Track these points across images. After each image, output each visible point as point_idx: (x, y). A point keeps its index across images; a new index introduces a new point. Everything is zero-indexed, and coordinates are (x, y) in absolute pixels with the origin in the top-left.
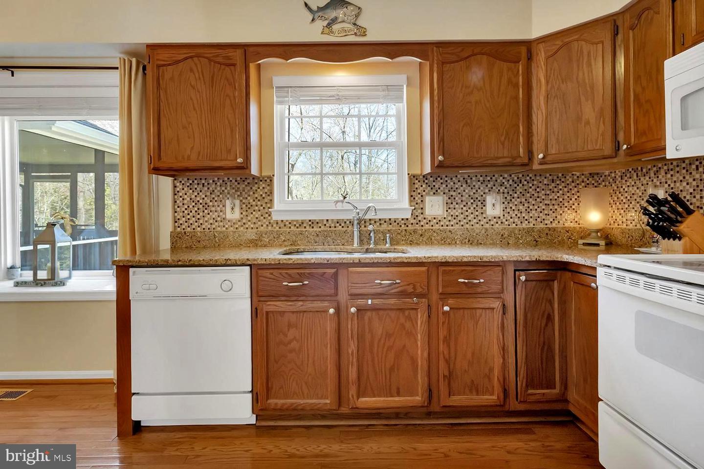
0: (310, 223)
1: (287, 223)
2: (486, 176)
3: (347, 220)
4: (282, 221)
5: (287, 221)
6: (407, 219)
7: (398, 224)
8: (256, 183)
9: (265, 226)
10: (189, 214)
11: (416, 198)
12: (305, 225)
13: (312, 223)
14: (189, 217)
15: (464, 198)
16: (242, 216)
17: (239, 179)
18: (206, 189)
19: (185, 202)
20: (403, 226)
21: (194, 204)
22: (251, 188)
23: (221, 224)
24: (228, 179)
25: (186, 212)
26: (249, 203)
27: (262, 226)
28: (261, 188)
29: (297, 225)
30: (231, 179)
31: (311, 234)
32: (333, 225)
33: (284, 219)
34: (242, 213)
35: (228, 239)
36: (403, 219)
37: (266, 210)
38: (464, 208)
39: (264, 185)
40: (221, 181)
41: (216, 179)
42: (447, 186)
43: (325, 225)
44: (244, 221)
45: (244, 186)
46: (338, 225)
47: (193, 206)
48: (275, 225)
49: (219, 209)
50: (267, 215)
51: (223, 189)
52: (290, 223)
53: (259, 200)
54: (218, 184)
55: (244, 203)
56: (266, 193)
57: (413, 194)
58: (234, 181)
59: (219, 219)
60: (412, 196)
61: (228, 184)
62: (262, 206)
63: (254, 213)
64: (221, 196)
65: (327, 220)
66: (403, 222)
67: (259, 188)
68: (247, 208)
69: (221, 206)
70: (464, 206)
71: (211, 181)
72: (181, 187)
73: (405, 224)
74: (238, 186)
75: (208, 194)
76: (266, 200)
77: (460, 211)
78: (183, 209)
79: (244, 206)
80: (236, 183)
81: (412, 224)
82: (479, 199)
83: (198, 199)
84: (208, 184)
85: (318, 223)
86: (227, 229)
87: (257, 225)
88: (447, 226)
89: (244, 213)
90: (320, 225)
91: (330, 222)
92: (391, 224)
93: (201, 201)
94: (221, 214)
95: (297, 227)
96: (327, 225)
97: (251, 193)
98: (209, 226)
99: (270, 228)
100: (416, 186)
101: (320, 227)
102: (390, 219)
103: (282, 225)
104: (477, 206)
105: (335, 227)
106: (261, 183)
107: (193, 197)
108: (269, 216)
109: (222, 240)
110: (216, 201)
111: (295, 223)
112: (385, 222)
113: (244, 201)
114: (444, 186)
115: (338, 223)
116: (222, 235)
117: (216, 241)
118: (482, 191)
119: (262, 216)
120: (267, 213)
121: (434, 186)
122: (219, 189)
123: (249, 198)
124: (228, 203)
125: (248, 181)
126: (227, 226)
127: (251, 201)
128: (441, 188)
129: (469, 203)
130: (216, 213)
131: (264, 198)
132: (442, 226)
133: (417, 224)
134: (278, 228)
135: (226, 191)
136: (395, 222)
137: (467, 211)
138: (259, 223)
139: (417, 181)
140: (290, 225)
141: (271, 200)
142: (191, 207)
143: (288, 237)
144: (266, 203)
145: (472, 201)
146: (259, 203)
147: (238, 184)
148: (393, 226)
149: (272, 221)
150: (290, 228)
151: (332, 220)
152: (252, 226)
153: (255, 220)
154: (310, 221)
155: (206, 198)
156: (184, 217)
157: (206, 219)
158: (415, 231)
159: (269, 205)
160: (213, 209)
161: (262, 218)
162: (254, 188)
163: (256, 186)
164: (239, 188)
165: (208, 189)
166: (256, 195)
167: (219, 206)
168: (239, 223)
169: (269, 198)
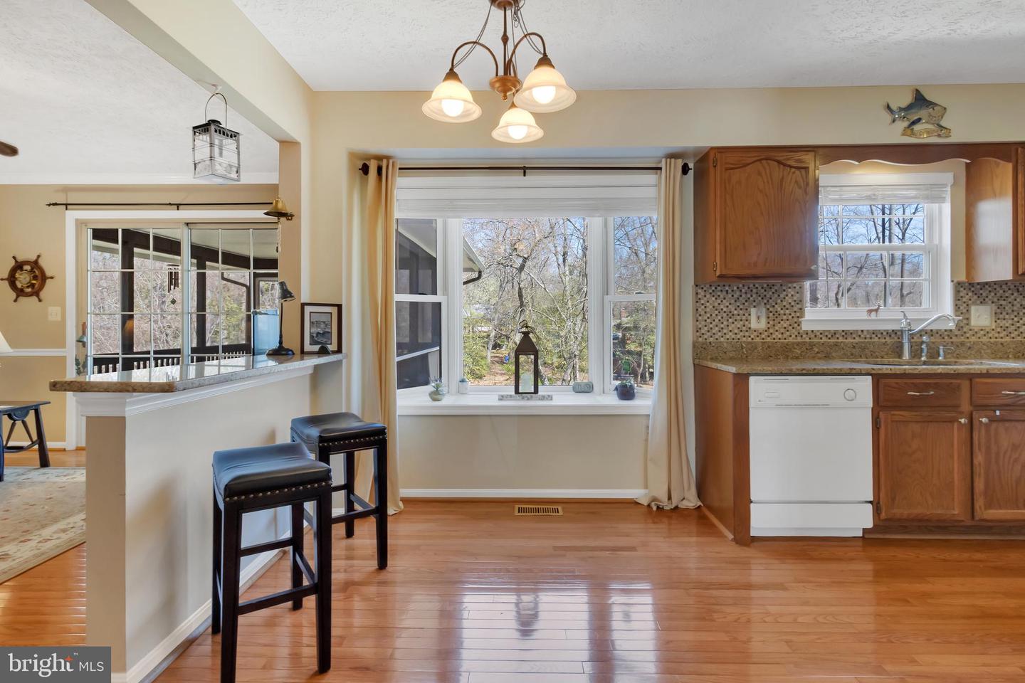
0: (843, 334)
1: (818, 334)
3: (885, 331)
4: (812, 331)
5: (818, 331)
6: (951, 330)
7: (941, 335)
8: (784, 290)
9: (793, 336)
10: (711, 323)
11: (961, 308)
12: (837, 336)
13: (846, 334)
14: (711, 326)
15: (1015, 308)
16: (769, 326)
17: (765, 286)
18: (730, 296)
19: (708, 310)
20: (946, 338)
21: (717, 312)
22: (779, 296)
23: (747, 334)
24: (754, 285)
25: (708, 321)
26: (776, 312)
27: (791, 336)
28: (790, 295)
29: (830, 336)
30: (757, 286)
31: (846, 346)
32: (868, 336)
33: (815, 329)
34: (769, 323)
35: (756, 351)
36: (946, 331)
37: (795, 320)
38: (1015, 319)
39: (792, 293)
40: (746, 288)
41: (741, 286)
42: (995, 294)
43: (860, 336)
44: (771, 331)
45: (771, 293)
46: (874, 336)
47: (717, 315)
48: (804, 336)
49: (744, 318)
50: (796, 325)
51: (749, 296)
52: (821, 334)
53: (787, 309)
54: (743, 291)
55: (771, 312)
56: (795, 301)
57: (958, 302)
58: (760, 288)
59: (744, 328)
60: (956, 305)
61: (755, 291)
62: (790, 314)
63: (782, 322)
64: (746, 304)
65: (862, 331)
66: (946, 333)
67: (787, 295)
68: (774, 316)
69: (746, 315)
70: (1015, 316)
71: (735, 288)
72: (703, 294)
73: (948, 336)
74: (765, 293)
75: (733, 301)
76: (795, 309)
77: (1010, 322)
78: (706, 318)
79: (771, 315)
80: (763, 290)
81: (956, 336)
83: (722, 307)
84: (733, 291)
85: (851, 333)
86: (752, 339)
87: (785, 336)
88: (996, 338)
89: (771, 323)
90: (854, 336)
91: (865, 333)
92: (932, 335)
93: (725, 309)
94: (747, 323)
95: (829, 338)
96: (862, 336)
97: (779, 301)
98: (733, 336)
99: (799, 338)
100: (962, 294)
101: (854, 338)
102: (932, 330)
103: (813, 336)
105: (871, 338)
106: (790, 290)
107: (716, 304)
108: (799, 325)
109: (749, 352)
110: (741, 309)
111: (827, 334)
112: (926, 333)
113: (771, 309)
114: (993, 294)
115: (873, 333)
116: (750, 346)
117: (743, 353)
119: (790, 325)
120: (796, 322)
121: (981, 294)
122: (744, 296)
123: (776, 306)
124: (753, 311)
125: (776, 288)
126: (752, 336)
127: (779, 309)
128: (989, 297)
129: (1021, 314)
130: (741, 323)
131: (792, 306)
132: (990, 338)
133: (962, 335)
134: (808, 339)
135: (751, 298)
136: (937, 333)
137: (1018, 322)
138: (788, 333)
139: (962, 289)
140: (821, 336)
141: (801, 309)
142: (714, 315)
143: (822, 349)
144: (795, 312)
146: (787, 312)
147: (765, 291)
148: (935, 338)
149: (801, 332)
150: (821, 338)
151: (868, 331)
152: (779, 336)
153: (782, 330)
154: (843, 331)
155: (730, 306)
156: (706, 326)
157: (730, 329)
158: (962, 344)
159: (798, 314)
160: (739, 318)
161: (791, 328)
162: (782, 296)
163: (785, 293)
164: (765, 296)
165: (733, 296)
166: (784, 303)
167: (744, 315)
168: (766, 334)
169: (799, 306)
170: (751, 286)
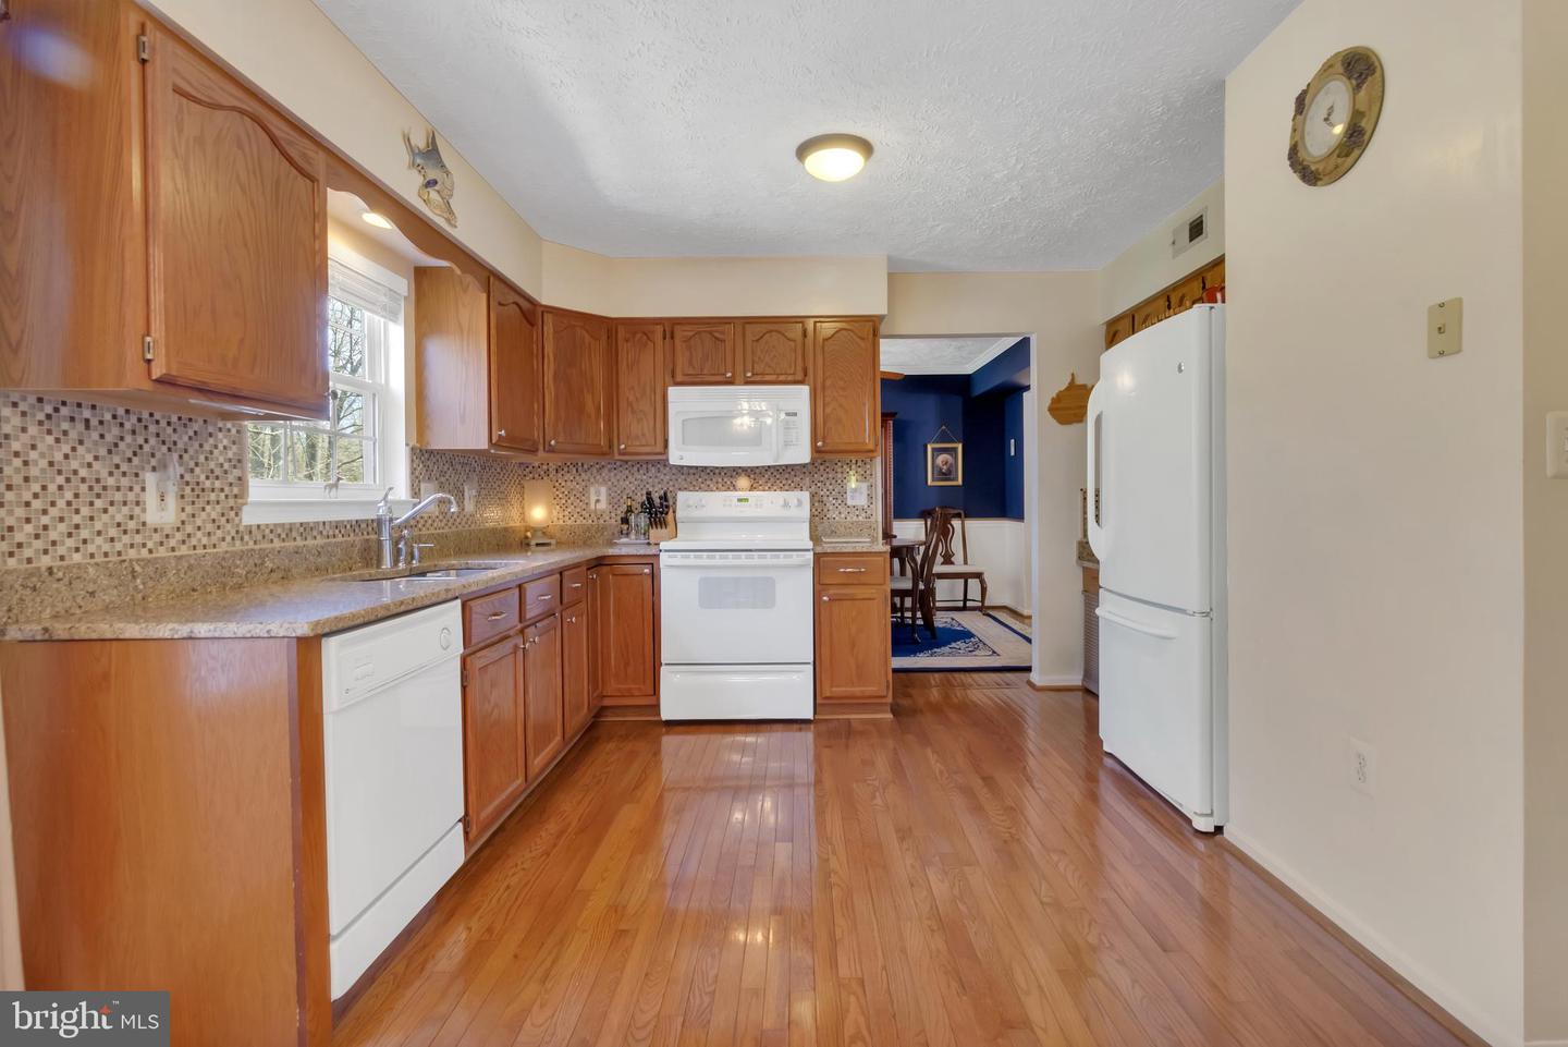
0: (301, 529)
1: (267, 531)
3: (348, 521)
4: (259, 526)
5: (267, 525)
8: (211, 435)
9: (228, 539)
11: (415, 485)
12: (294, 534)
13: (304, 529)
15: (451, 487)
16: (183, 516)
17: (174, 419)
18: (95, 436)
21: (60, 479)
22: (201, 446)
23: (138, 539)
24: (151, 415)
26: (197, 483)
27: (224, 539)
28: (221, 447)
29: (283, 536)
30: (157, 416)
31: (307, 552)
32: (331, 532)
33: (264, 521)
34: (183, 510)
35: (164, 580)
37: (231, 502)
39: (225, 442)
40: (134, 419)
41: (121, 412)
42: (438, 466)
43: (321, 532)
44: (189, 529)
45: (186, 438)
46: (337, 531)
47: (60, 487)
48: (246, 538)
49: (131, 497)
50: (232, 514)
51: (140, 440)
52: (272, 531)
53: (217, 478)
54: (128, 426)
55: (187, 483)
56: (230, 460)
57: (413, 477)
58: (163, 423)
59: (132, 525)
60: (411, 481)
61: (153, 428)
62: (222, 490)
63: (208, 508)
64: (136, 460)
65: (324, 523)
67: (216, 447)
68: (192, 492)
69: (137, 488)
71: (108, 417)
74: (175, 437)
75: (103, 452)
76: (231, 478)
79: (188, 490)
80: (169, 430)
82: (461, 489)
83: (74, 464)
84: (101, 422)
85: (312, 529)
86: (150, 551)
87: (214, 539)
88: (440, 528)
89: (189, 509)
90: (315, 533)
91: (327, 527)
93: (82, 472)
94: (137, 510)
95: (284, 540)
96: (324, 532)
97: (202, 459)
98: (106, 547)
99: (238, 543)
100: (415, 465)
101: (315, 538)
103: (259, 536)
105: (334, 536)
106: (220, 435)
107: (58, 456)
108: (237, 514)
109: (151, 584)
110: (124, 474)
111: (279, 531)
113: (187, 476)
115: (337, 527)
116: (151, 570)
117: (136, 588)
118: (462, 477)
119: (223, 515)
120: (232, 508)
121: (429, 467)
122: (129, 439)
123: (197, 470)
124: (150, 478)
125: (196, 427)
126: (150, 545)
127: (203, 477)
128: (434, 471)
130: (125, 510)
131: (226, 472)
133: (416, 525)
134: (251, 543)
135: (147, 448)
138: (219, 532)
139: (415, 458)
140: (271, 536)
144: (231, 484)
145: (456, 491)
146: (218, 484)
147: (175, 430)
149: (241, 529)
150: (272, 541)
151: (330, 522)
152: (205, 541)
153: (209, 527)
154: (301, 524)
155: (97, 465)
157: (98, 526)
159: (236, 490)
160: (118, 497)
161: (223, 520)
162: (207, 447)
163: (211, 441)
164: (175, 443)
165: (102, 436)
166: (212, 465)
167: (131, 489)
168: (179, 536)
169: (236, 473)
170: (145, 415)
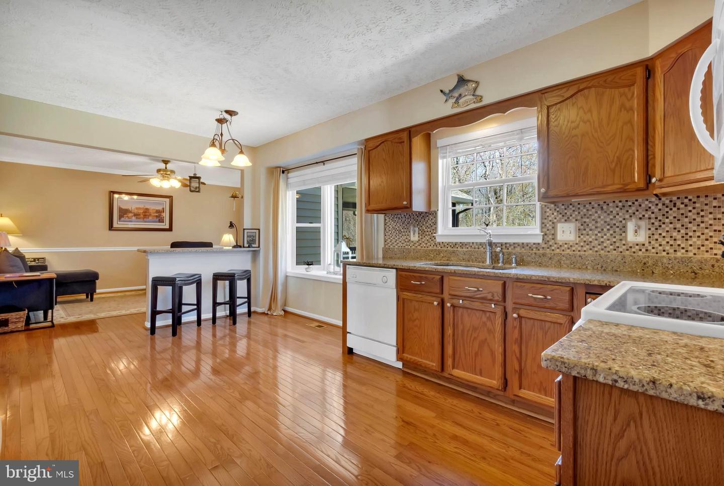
0: (461, 245)
1: (446, 244)
2: (627, 201)
4: (443, 243)
5: (446, 242)
6: (539, 244)
7: (530, 247)
8: (427, 216)
9: (432, 245)
11: (548, 225)
12: (457, 246)
13: (462, 245)
14: (391, 238)
15: (599, 225)
16: (419, 239)
17: (418, 214)
18: (400, 220)
19: (390, 229)
20: (534, 249)
21: (394, 230)
22: (424, 219)
23: (408, 243)
26: (423, 230)
29: (452, 246)
30: (413, 214)
31: (460, 253)
32: (477, 247)
33: (444, 241)
34: (419, 237)
36: (534, 244)
37: (433, 235)
38: (599, 235)
39: (432, 218)
40: (408, 215)
41: (406, 214)
42: (579, 213)
43: (471, 246)
44: (420, 242)
45: (421, 218)
46: (480, 247)
48: (438, 246)
49: (406, 234)
50: (433, 238)
51: (409, 220)
52: (448, 244)
53: (429, 228)
54: (407, 217)
56: (433, 223)
57: (545, 221)
58: (415, 215)
59: (407, 240)
60: (543, 223)
61: (412, 217)
62: (430, 232)
63: (426, 236)
64: (407, 226)
65: (473, 243)
66: (534, 246)
67: (429, 219)
68: (422, 233)
69: (408, 232)
70: (599, 232)
71: (403, 216)
72: (388, 220)
73: (537, 248)
75: (401, 224)
76: (433, 228)
77: (593, 237)
78: (389, 234)
79: (420, 231)
80: (416, 217)
81: (543, 248)
82: (617, 225)
83: (396, 227)
84: (401, 218)
85: (466, 245)
86: (411, 247)
87: (427, 245)
88: (579, 251)
90: (468, 246)
91: (475, 244)
92: (523, 247)
93: (398, 229)
94: (408, 237)
95: (452, 248)
96: (473, 247)
97: (425, 223)
98: (401, 245)
99: (435, 247)
100: (548, 214)
101: (468, 248)
102: (523, 243)
103: (443, 246)
104: (615, 232)
106: (430, 216)
107: (394, 226)
108: (435, 239)
110: (405, 229)
111: (451, 244)
112: (519, 245)
113: (420, 228)
114: (576, 213)
115: (480, 245)
118: (620, 217)
119: (431, 238)
121: (566, 213)
122: (407, 220)
123: (423, 226)
124: (411, 229)
125: (423, 215)
126: (411, 245)
127: (425, 228)
128: (574, 216)
129: (605, 230)
130: (405, 237)
131: (432, 226)
132: (574, 251)
133: (548, 248)
134: (440, 247)
135: (411, 222)
136: (528, 246)
137: (602, 237)
138: (429, 244)
139: (548, 210)
140: (448, 246)
141: (436, 228)
142: (393, 232)
143: (445, 254)
144: (433, 230)
145: (608, 227)
146: (429, 230)
147: (418, 217)
148: (525, 250)
149: (436, 243)
150: (447, 248)
151: (476, 243)
152: (425, 245)
153: (426, 242)
154: (461, 243)
155: (400, 227)
156: (389, 238)
157: (400, 240)
158: (544, 255)
159: (435, 231)
160: (404, 234)
161: (431, 240)
162: (426, 220)
163: (427, 218)
164: (418, 220)
166: (427, 225)
168: (418, 244)
169: (435, 226)
170: (411, 214)
